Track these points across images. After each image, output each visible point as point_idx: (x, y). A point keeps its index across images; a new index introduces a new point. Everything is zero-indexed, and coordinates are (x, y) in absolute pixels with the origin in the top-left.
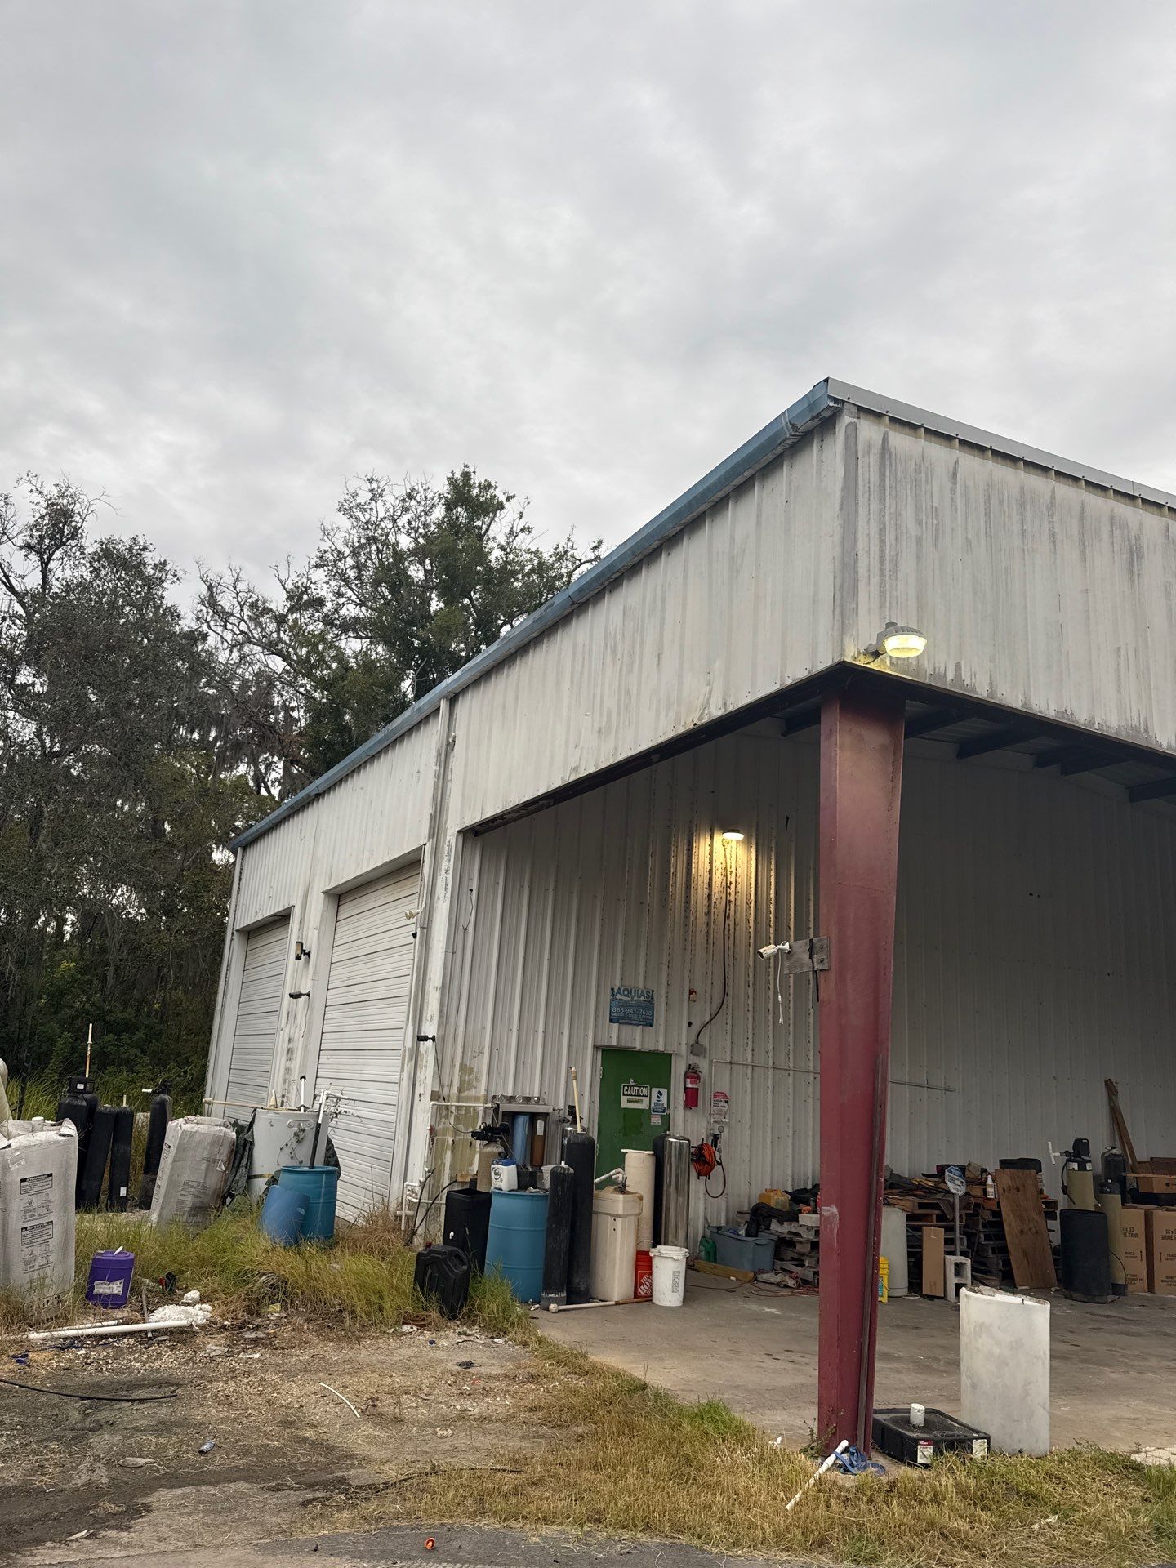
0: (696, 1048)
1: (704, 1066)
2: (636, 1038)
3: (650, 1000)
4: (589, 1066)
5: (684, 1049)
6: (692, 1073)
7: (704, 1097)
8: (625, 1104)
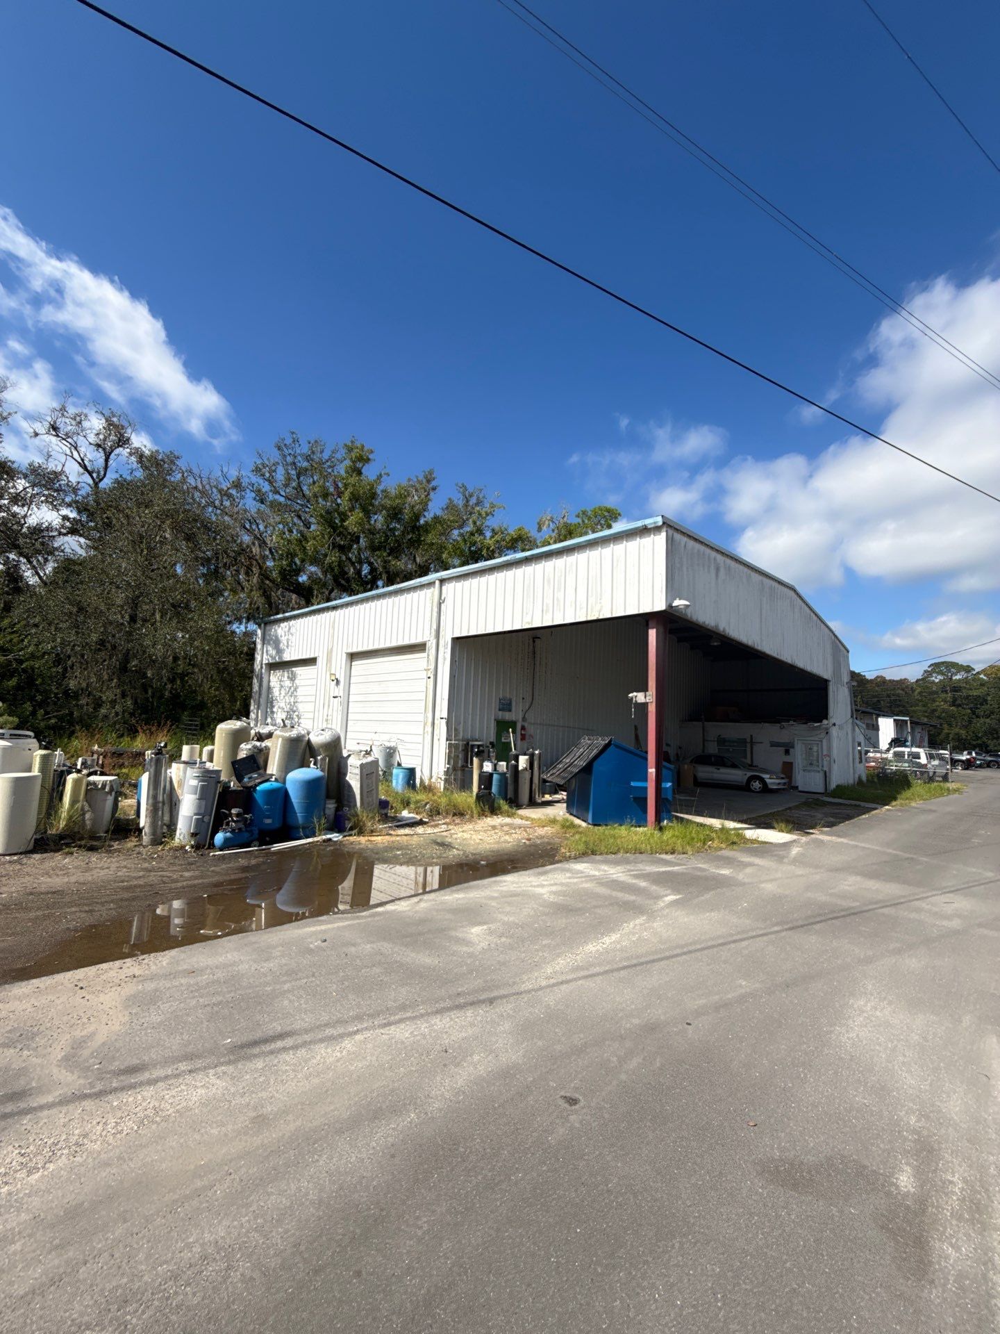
0: (524, 719)
1: (526, 725)
2: (508, 716)
3: (511, 701)
4: (493, 725)
5: (521, 720)
6: (523, 728)
7: (527, 737)
8: (503, 740)
